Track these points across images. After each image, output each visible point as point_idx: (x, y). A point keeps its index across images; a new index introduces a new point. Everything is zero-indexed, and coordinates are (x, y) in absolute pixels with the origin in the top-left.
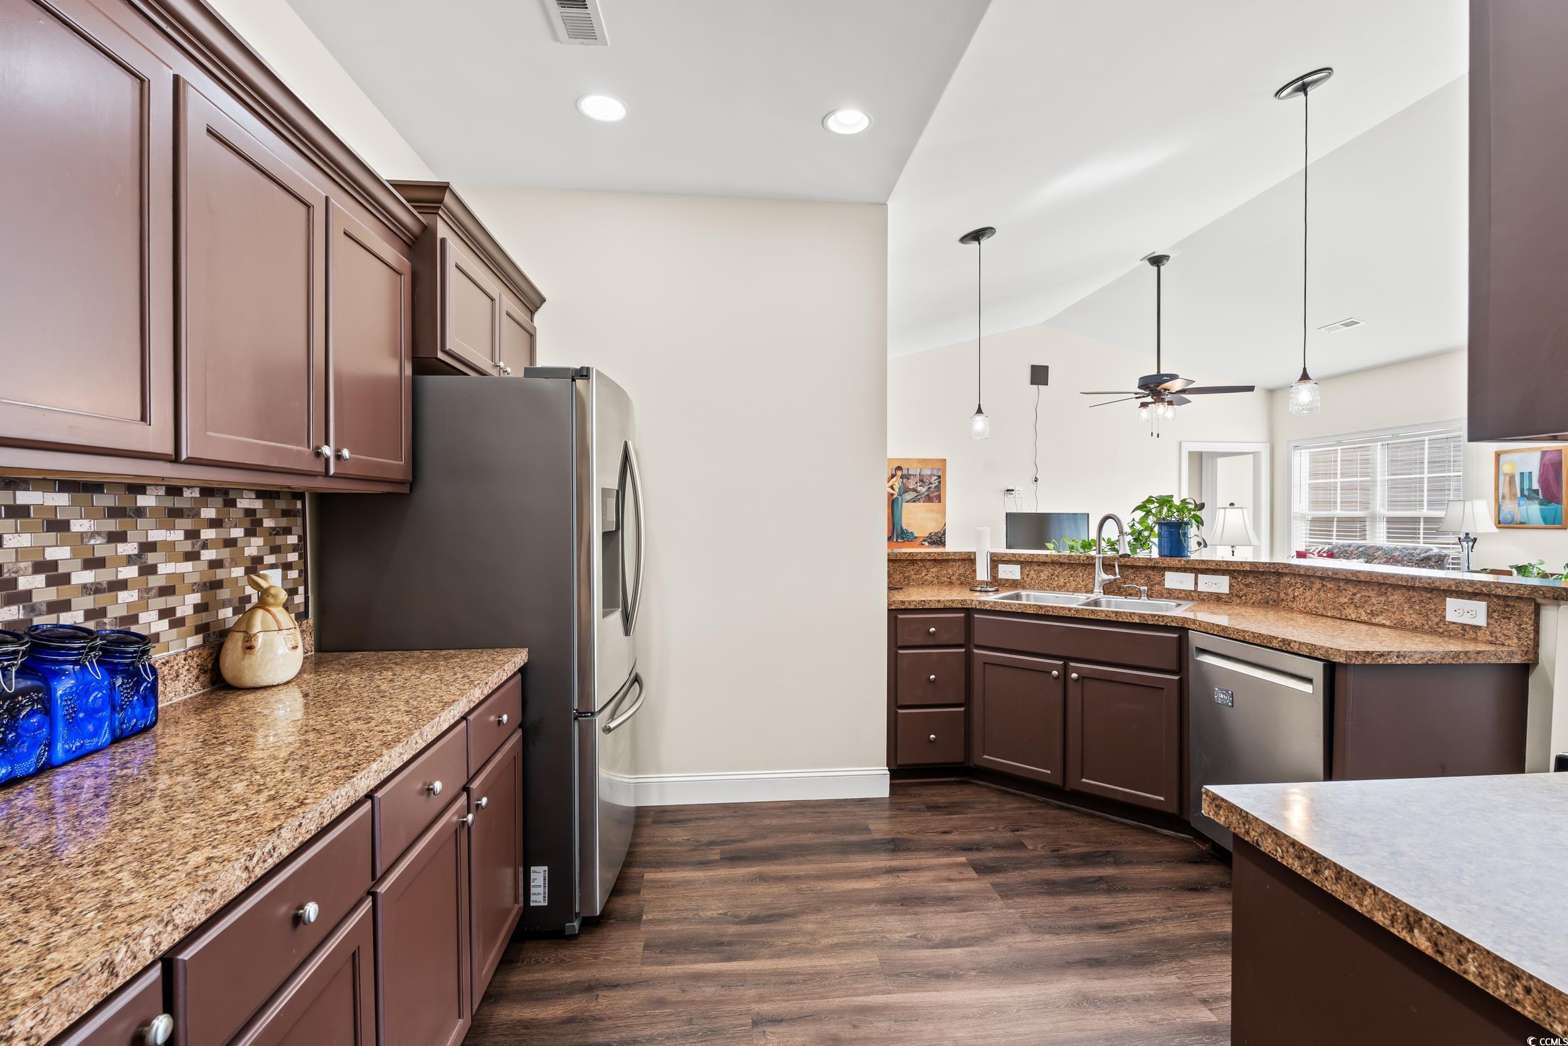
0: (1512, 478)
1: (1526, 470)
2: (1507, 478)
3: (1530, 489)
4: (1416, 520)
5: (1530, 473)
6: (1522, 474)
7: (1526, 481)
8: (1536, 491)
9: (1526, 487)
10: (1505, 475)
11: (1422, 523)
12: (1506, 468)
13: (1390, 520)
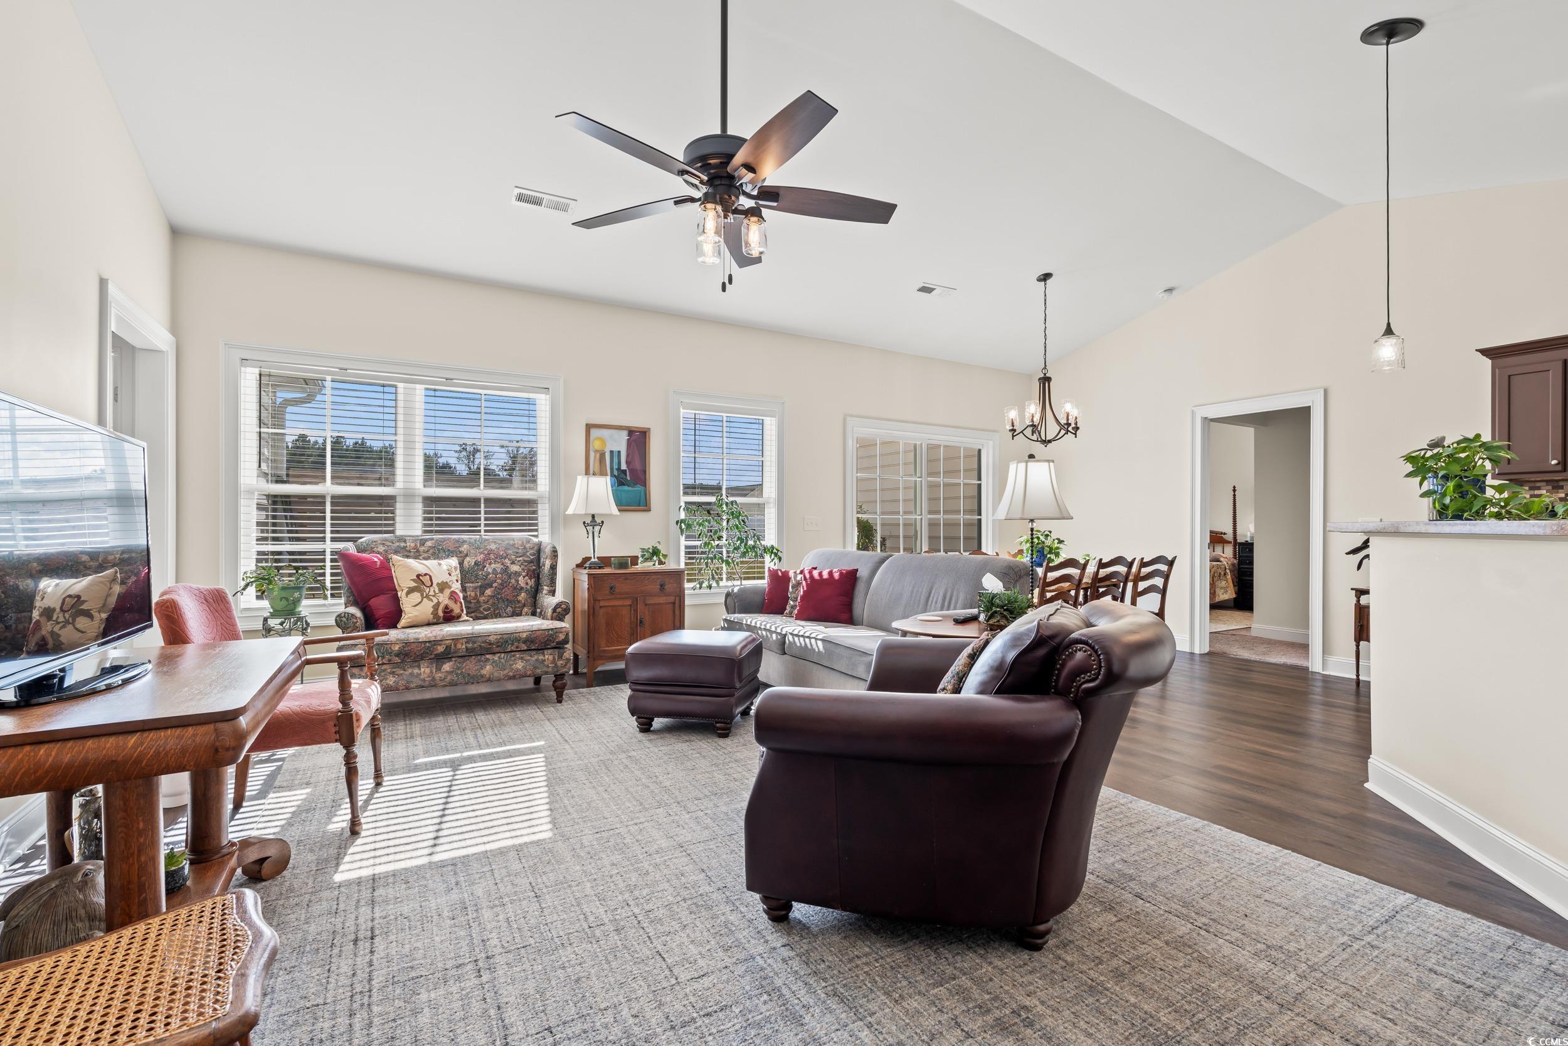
0: (602, 455)
1: (615, 449)
2: (598, 455)
3: (619, 469)
4: (475, 501)
5: (619, 452)
6: (612, 452)
7: (616, 460)
8: (624, 472)
9: (615, 466)
10: (596, 451)
11: (482, 505)
12: (596, 445)
13: (429, 501)
